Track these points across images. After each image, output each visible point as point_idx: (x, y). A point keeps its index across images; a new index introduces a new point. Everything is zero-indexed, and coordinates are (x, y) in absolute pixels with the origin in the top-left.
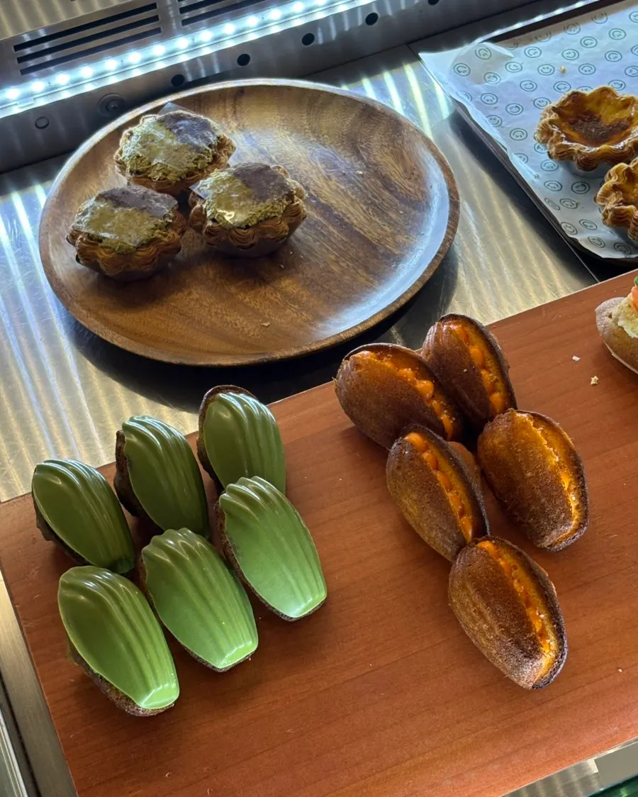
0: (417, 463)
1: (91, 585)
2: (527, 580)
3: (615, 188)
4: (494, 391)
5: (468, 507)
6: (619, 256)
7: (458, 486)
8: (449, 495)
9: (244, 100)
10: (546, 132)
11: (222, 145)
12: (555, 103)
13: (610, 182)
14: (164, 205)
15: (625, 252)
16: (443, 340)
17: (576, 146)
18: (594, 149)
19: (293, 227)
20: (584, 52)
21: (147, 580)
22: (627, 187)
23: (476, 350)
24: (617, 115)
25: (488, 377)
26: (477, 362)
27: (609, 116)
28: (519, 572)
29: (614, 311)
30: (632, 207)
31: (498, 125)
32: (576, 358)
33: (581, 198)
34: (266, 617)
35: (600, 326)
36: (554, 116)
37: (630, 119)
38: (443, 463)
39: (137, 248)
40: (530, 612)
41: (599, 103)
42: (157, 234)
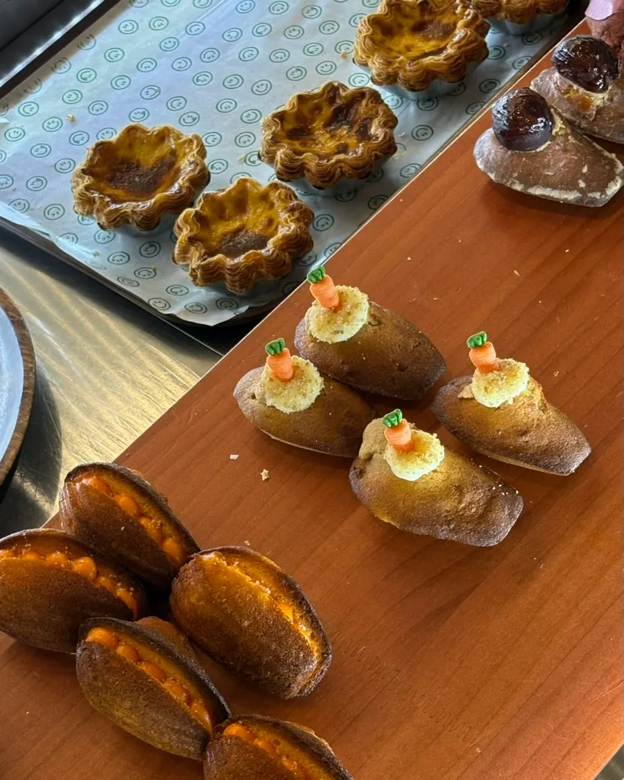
0: (114, 664)
2: (295, 752)
3: (192, 240)
4: (163, 538)
5: (193, 691)
6: (227, 315)
7: (172, 670)
8: (166, 685)
10: (87, 203)
12: (82, 163)
13: (183, 235)
15: (231, 308)
16: (83, 502)
17: (127, 207)
18: (149, 203)
20: (85, 89)
22: (203, 234)
23: (124, 500)
24: (157, 153)
25: (150, 525)
26: (132, 512)
27: (148, 158)
28: (284, 746)
29: (257, 390)
30: (219, 256)
31: (26, 208)
32: (233, 457)
33: (155, 262)
35: (247, 413)
36: (87, 180)
37: (173, 153)
38: (144, 651)
41: (131, 146)
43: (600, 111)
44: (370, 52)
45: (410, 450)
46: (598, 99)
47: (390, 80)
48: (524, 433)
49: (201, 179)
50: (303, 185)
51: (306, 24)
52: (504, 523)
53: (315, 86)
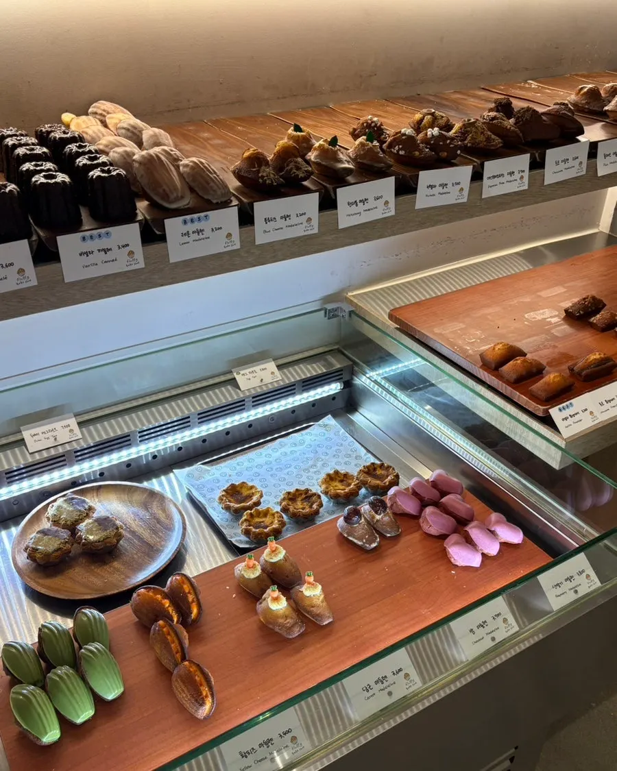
0: (161, 632)
1: (25, 691)
2: (201, 675)
3: (246, 520)
5: (179, 649)
6: (247, 546)
7: (176, 641)
8: (173, 645)
9: (102, 490)
10: (220, 499)
11: (91, 509)
12: (225, 488)
13: (244, 518)
14: (65, 534)
15: (250, 545)
16: (174, 584)
17: (232, 504)
18: (239, 505)
19: (118, 541)
20: (238, 467)
21: (48, 688)
22: (250, 519)
23: (186, 588)
24: (248, 492)
25: (191, 598)
26: (187, 591)
27: (245, 492)
28: (198, 673)
29: (240, 568)
30: (251, 527)
31: (204, 496)
32: (228, 588)
33: (235, 524)
35: (236, 575)
36: (224, 493)
37: (253, 493)
38: (171, 632)
39: (53, 552)
40: (202, 688)
41: (241, 488)
42: (61, 546)
43: (378, 521)
44: (323, 483)
45: (276, 599)
46: (378, 517)
47: (326, 493)
48: (313, 607)
49: (258, 503)
50: (287, 515)
51: (311, 470)
52: (296, 632)
53: (302, 488)
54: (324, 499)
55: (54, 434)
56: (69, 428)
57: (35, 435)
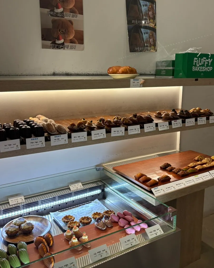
0: (41, 246)
1: (3, 259)
3: (69, 224)
5: (46, 251)
7: (46, 249)
8: (44, 250)
9: (29, 218)
10: (63, 219)
11: (25, 221)
12: (64, 217)
13: (69, 223)
14: (17, 227)
17: (65, 220)
18: (68, 221)
19: (32, 229)
20: (69, 213)
21: (9, 259)
25: (51, 239)
26: (50, 237)
27: (70, 218)
31: (58, 220)
32: (62, 239)
34: (22, 264)
35: (64, 235)
37: (72, 218)
38: (44, 246)
39: (13, 231)
40: (52, 259)
41: (69, 216)
42: (16, 230)
43: (106, 222)
44: (92, 215)
45: (74, 239)
46: (106, 221)
47: (93, 218)
49: (73, 220)
50: (81, 223)
51: (90, 213)
52: (80, 248)
53: (86, 216)
54: (92, 219)
55: (17, 200)
56: (22, 199)
57: (12, 200)
